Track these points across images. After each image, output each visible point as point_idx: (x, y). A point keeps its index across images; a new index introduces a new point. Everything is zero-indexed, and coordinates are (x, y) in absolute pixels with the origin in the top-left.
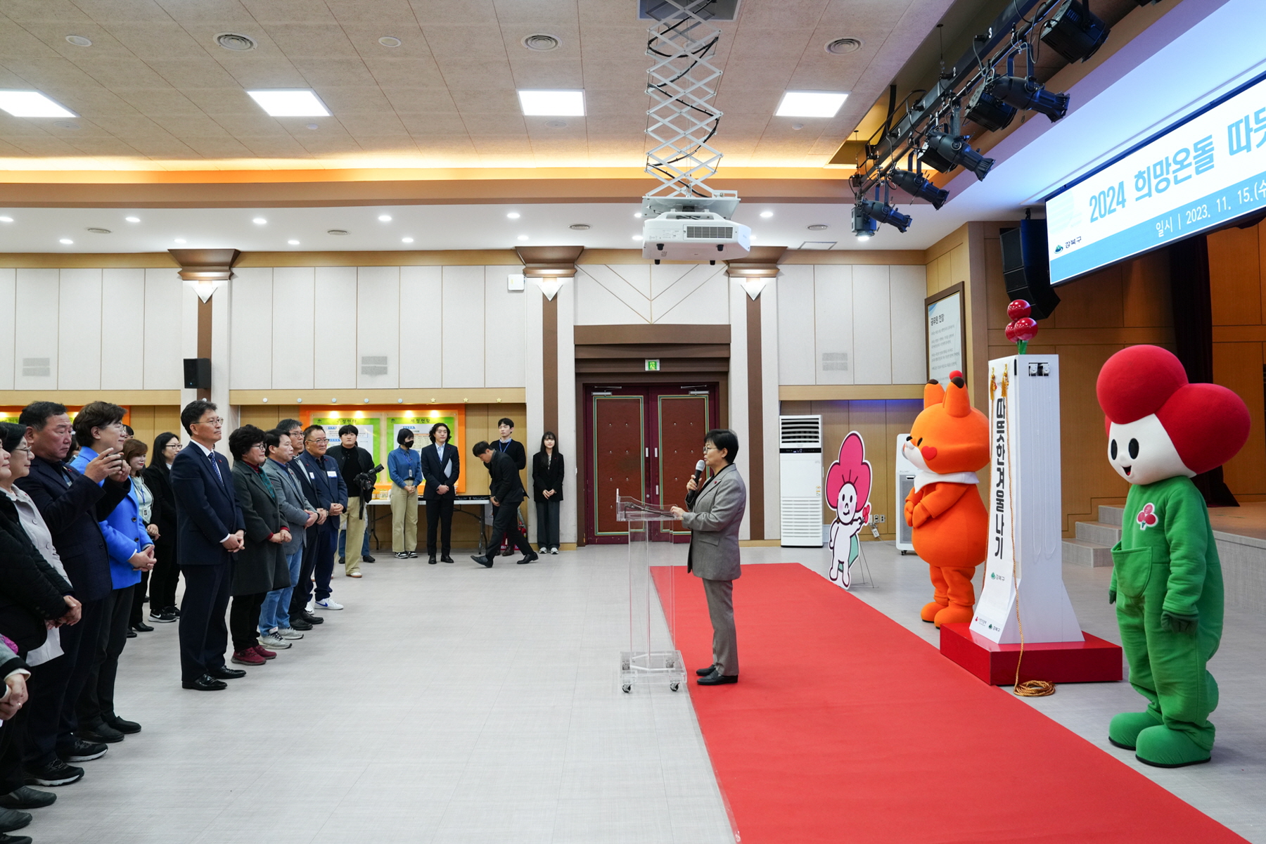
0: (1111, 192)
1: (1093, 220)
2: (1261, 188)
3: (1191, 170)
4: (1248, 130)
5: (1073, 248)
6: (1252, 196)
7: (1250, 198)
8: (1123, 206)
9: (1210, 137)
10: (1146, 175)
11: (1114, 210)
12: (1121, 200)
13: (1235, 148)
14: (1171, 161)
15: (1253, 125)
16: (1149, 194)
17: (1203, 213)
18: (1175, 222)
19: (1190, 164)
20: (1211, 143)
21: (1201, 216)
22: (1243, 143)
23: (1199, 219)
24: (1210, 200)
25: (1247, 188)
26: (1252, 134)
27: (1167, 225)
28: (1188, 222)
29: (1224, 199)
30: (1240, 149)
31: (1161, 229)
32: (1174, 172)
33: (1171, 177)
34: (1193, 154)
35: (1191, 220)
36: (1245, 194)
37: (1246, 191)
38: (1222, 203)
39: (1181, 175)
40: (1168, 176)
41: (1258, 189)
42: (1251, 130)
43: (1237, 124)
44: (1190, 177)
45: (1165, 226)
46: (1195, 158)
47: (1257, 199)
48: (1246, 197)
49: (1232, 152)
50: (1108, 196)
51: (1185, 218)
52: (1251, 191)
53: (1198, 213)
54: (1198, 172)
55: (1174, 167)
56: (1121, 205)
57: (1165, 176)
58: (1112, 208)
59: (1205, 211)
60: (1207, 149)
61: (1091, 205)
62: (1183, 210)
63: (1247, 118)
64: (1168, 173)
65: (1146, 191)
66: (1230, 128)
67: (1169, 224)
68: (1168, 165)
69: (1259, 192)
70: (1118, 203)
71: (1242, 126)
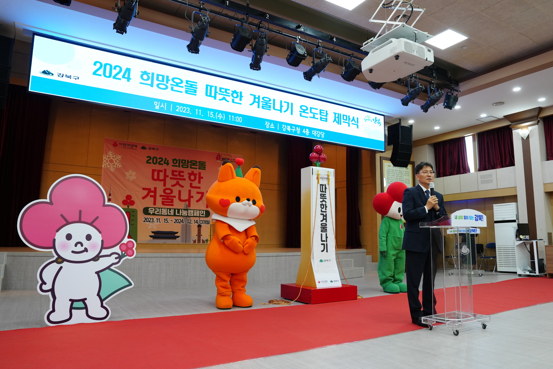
0: (118, 69)
1: (95, 73)
2: (219, 115)
3: (183, 90)
4: (216, 92)
5: (65, 79)
6: (214, 116)
7: (213, 117)
8: (128, 81)
9: (196, 83)
10: (150, 75)
11: (120, 79)
12: (126, 76)
13: (209, 94)
14: (170, 78)
15: (218, 90)
16: (152, 85)
17: (187, 110)
18: (168, 107)
19: (183, 87)
20: (196, 86)
21: (186, 111)
22: (213, 95)
23: (184, 112)
24: (193, 108)
25: (213, 112)
26: (217, 94)
27: (162, 106)
28: (177, 110)
29: (200, 110)
30: (210, 96)
31: (158, 105)
32: (171, 85)
33: (169, 85)
34: (184, 84)
35: (179, 110)
36: (211, 114)
37: (212, 113)
38: (199, 112)
39: (175, 88)
40: (167, 84)
41: (218, 115)
42: (217, 92)
43: (211, 87)
44: (182, 92)
45: (161, 105)
46: (185, 86)
47: (217, 118)
48: (212, 115)
49: (207, 95)
50: (115, 68)
51: (175, 108)
52: (214, 114)
53: (184, 109)
54: (186, 92)
55: (171, 82)
56: (127, 80)
57: (165, 83)
58: (117, 77)
59: (188, 110)
60: (193, 86)
61: (95, 64)
62: (175, 104)
63: (216, 87)
64: (167, 82)
65: (149, 82)
66: (207, 86)
67: (164, 105)
68: (168, 80)
69: (218, 116)
70: (124, 77)
71: (213, 89)
